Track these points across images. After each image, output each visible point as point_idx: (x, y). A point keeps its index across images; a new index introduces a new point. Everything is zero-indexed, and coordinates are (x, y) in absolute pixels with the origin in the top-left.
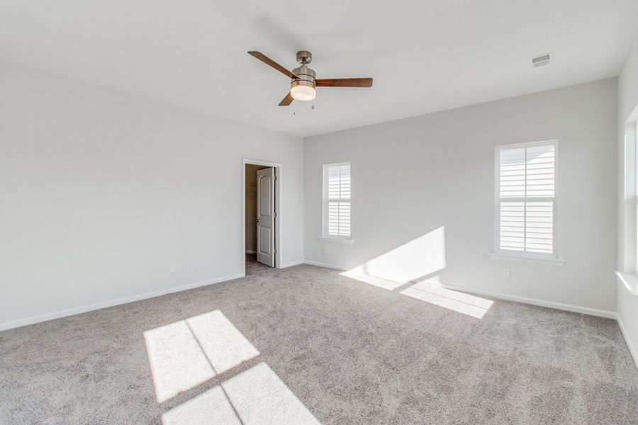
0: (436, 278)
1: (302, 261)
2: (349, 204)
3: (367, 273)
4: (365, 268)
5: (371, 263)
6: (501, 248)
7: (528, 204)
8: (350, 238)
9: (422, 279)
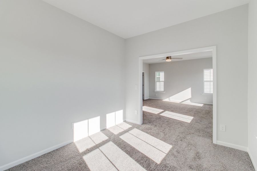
0: (189, 100)
1: (149, 98)
2: (163, 82)
3: (170, 100)
4: (169, 99)
5: (171, 98)
6: (205, 92)
7: (211, 82)
8: (164, 91)
9: (185, 101)
